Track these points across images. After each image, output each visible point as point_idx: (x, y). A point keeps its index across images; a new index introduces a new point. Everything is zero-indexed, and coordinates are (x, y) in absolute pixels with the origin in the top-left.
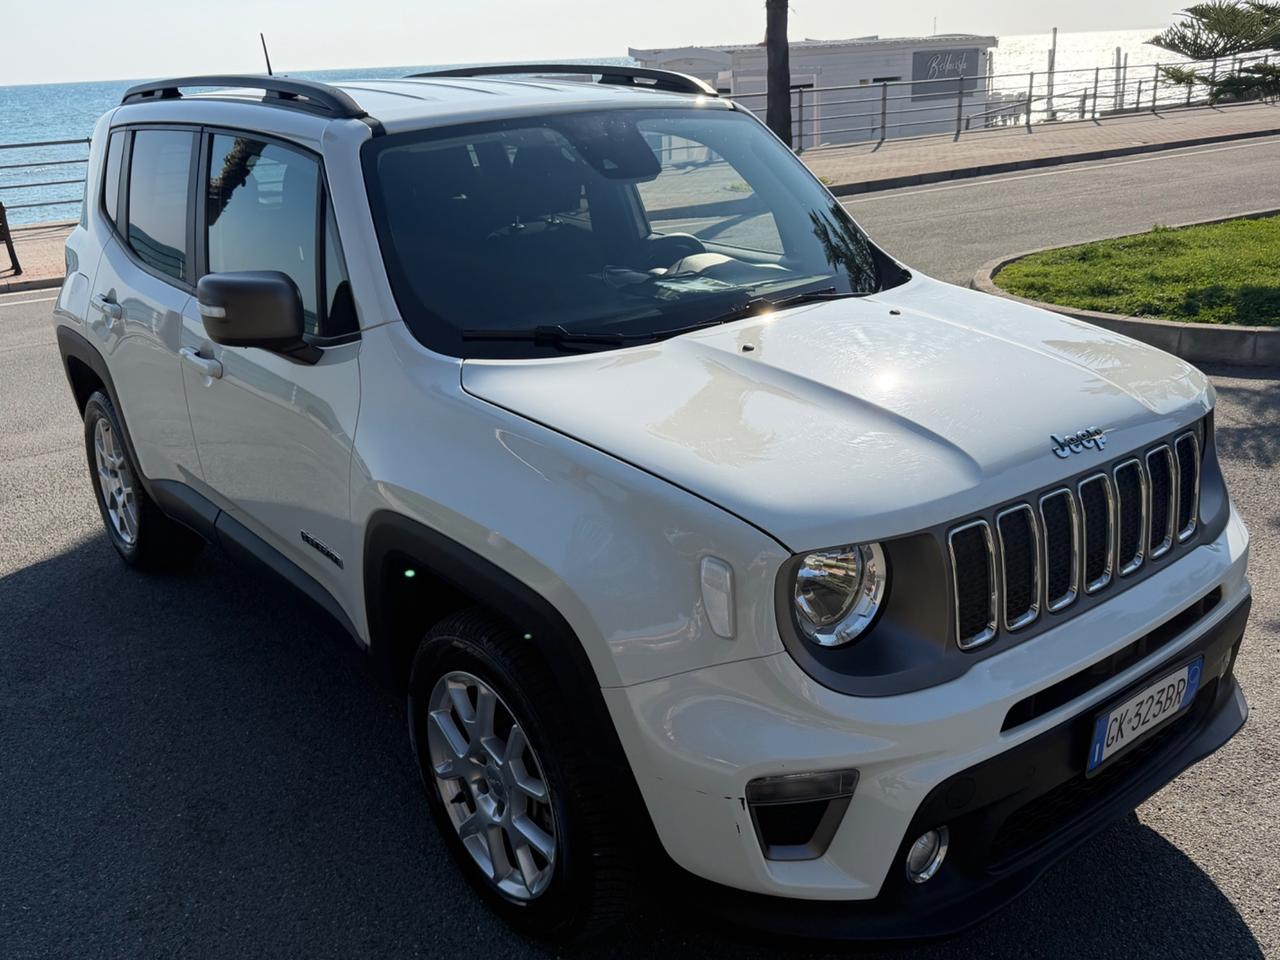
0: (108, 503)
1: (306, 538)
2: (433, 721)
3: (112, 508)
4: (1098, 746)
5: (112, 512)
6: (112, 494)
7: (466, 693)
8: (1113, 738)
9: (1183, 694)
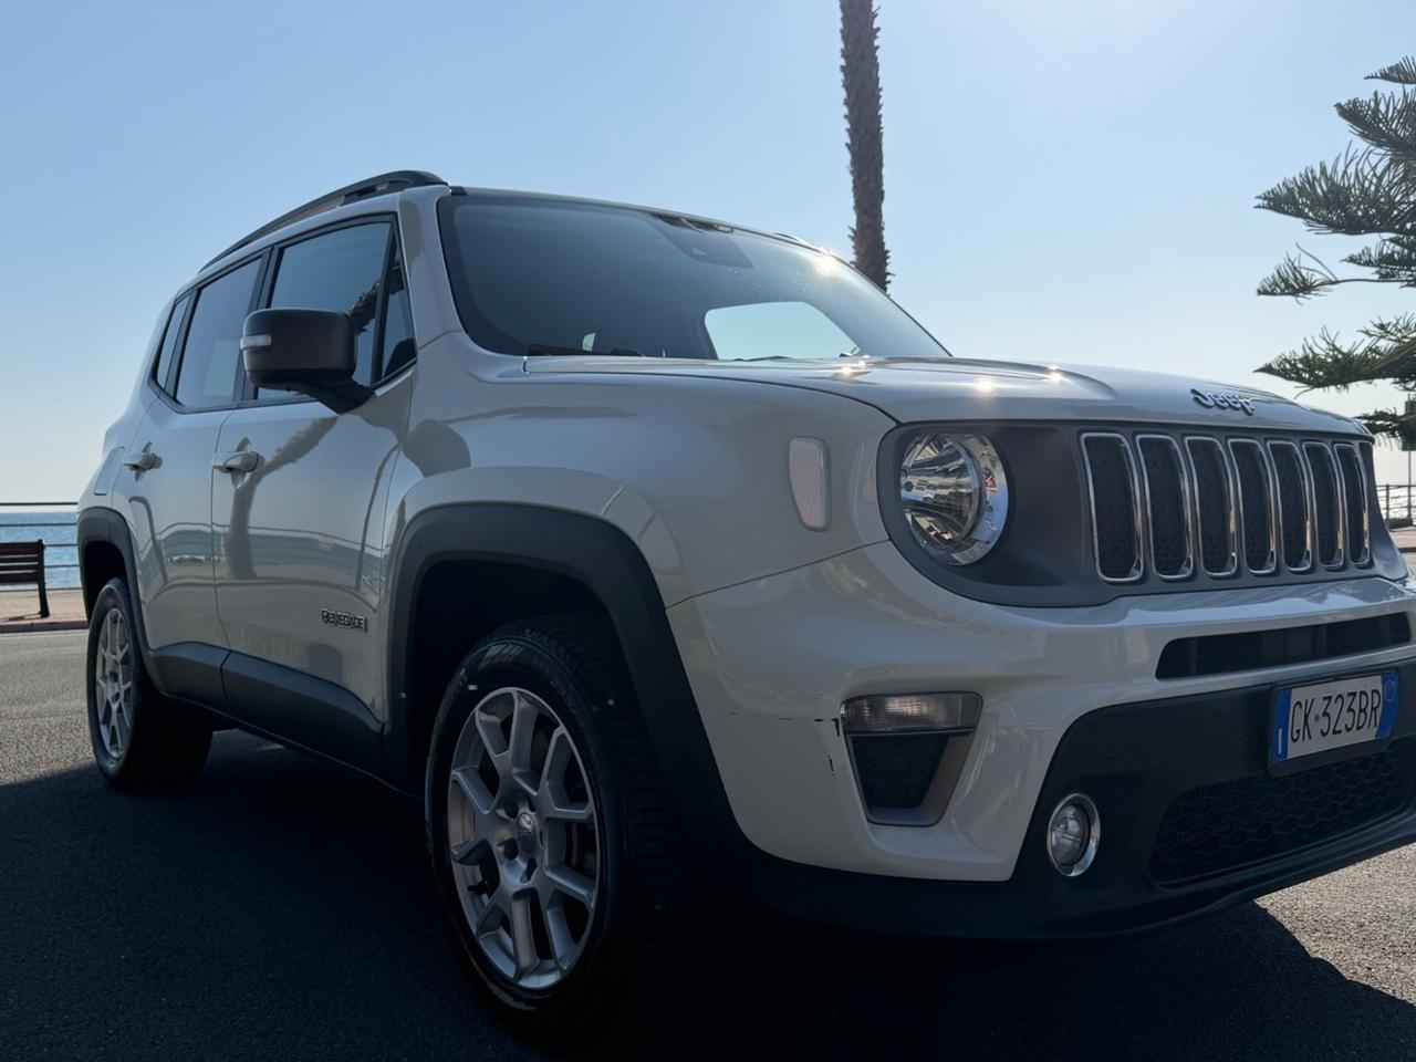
0: (101, 716)
1: (327, 618)
2: (456, 782)
3: (103, 723)
4: (1280, 731)
5: (103, 729)
6: (108, 702)
7: (500, 727)
8: (1298, 731)
9: (1379, 711)
